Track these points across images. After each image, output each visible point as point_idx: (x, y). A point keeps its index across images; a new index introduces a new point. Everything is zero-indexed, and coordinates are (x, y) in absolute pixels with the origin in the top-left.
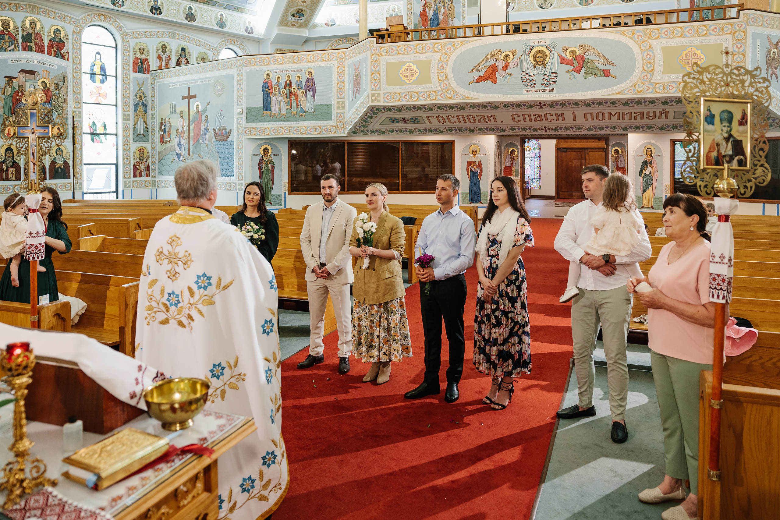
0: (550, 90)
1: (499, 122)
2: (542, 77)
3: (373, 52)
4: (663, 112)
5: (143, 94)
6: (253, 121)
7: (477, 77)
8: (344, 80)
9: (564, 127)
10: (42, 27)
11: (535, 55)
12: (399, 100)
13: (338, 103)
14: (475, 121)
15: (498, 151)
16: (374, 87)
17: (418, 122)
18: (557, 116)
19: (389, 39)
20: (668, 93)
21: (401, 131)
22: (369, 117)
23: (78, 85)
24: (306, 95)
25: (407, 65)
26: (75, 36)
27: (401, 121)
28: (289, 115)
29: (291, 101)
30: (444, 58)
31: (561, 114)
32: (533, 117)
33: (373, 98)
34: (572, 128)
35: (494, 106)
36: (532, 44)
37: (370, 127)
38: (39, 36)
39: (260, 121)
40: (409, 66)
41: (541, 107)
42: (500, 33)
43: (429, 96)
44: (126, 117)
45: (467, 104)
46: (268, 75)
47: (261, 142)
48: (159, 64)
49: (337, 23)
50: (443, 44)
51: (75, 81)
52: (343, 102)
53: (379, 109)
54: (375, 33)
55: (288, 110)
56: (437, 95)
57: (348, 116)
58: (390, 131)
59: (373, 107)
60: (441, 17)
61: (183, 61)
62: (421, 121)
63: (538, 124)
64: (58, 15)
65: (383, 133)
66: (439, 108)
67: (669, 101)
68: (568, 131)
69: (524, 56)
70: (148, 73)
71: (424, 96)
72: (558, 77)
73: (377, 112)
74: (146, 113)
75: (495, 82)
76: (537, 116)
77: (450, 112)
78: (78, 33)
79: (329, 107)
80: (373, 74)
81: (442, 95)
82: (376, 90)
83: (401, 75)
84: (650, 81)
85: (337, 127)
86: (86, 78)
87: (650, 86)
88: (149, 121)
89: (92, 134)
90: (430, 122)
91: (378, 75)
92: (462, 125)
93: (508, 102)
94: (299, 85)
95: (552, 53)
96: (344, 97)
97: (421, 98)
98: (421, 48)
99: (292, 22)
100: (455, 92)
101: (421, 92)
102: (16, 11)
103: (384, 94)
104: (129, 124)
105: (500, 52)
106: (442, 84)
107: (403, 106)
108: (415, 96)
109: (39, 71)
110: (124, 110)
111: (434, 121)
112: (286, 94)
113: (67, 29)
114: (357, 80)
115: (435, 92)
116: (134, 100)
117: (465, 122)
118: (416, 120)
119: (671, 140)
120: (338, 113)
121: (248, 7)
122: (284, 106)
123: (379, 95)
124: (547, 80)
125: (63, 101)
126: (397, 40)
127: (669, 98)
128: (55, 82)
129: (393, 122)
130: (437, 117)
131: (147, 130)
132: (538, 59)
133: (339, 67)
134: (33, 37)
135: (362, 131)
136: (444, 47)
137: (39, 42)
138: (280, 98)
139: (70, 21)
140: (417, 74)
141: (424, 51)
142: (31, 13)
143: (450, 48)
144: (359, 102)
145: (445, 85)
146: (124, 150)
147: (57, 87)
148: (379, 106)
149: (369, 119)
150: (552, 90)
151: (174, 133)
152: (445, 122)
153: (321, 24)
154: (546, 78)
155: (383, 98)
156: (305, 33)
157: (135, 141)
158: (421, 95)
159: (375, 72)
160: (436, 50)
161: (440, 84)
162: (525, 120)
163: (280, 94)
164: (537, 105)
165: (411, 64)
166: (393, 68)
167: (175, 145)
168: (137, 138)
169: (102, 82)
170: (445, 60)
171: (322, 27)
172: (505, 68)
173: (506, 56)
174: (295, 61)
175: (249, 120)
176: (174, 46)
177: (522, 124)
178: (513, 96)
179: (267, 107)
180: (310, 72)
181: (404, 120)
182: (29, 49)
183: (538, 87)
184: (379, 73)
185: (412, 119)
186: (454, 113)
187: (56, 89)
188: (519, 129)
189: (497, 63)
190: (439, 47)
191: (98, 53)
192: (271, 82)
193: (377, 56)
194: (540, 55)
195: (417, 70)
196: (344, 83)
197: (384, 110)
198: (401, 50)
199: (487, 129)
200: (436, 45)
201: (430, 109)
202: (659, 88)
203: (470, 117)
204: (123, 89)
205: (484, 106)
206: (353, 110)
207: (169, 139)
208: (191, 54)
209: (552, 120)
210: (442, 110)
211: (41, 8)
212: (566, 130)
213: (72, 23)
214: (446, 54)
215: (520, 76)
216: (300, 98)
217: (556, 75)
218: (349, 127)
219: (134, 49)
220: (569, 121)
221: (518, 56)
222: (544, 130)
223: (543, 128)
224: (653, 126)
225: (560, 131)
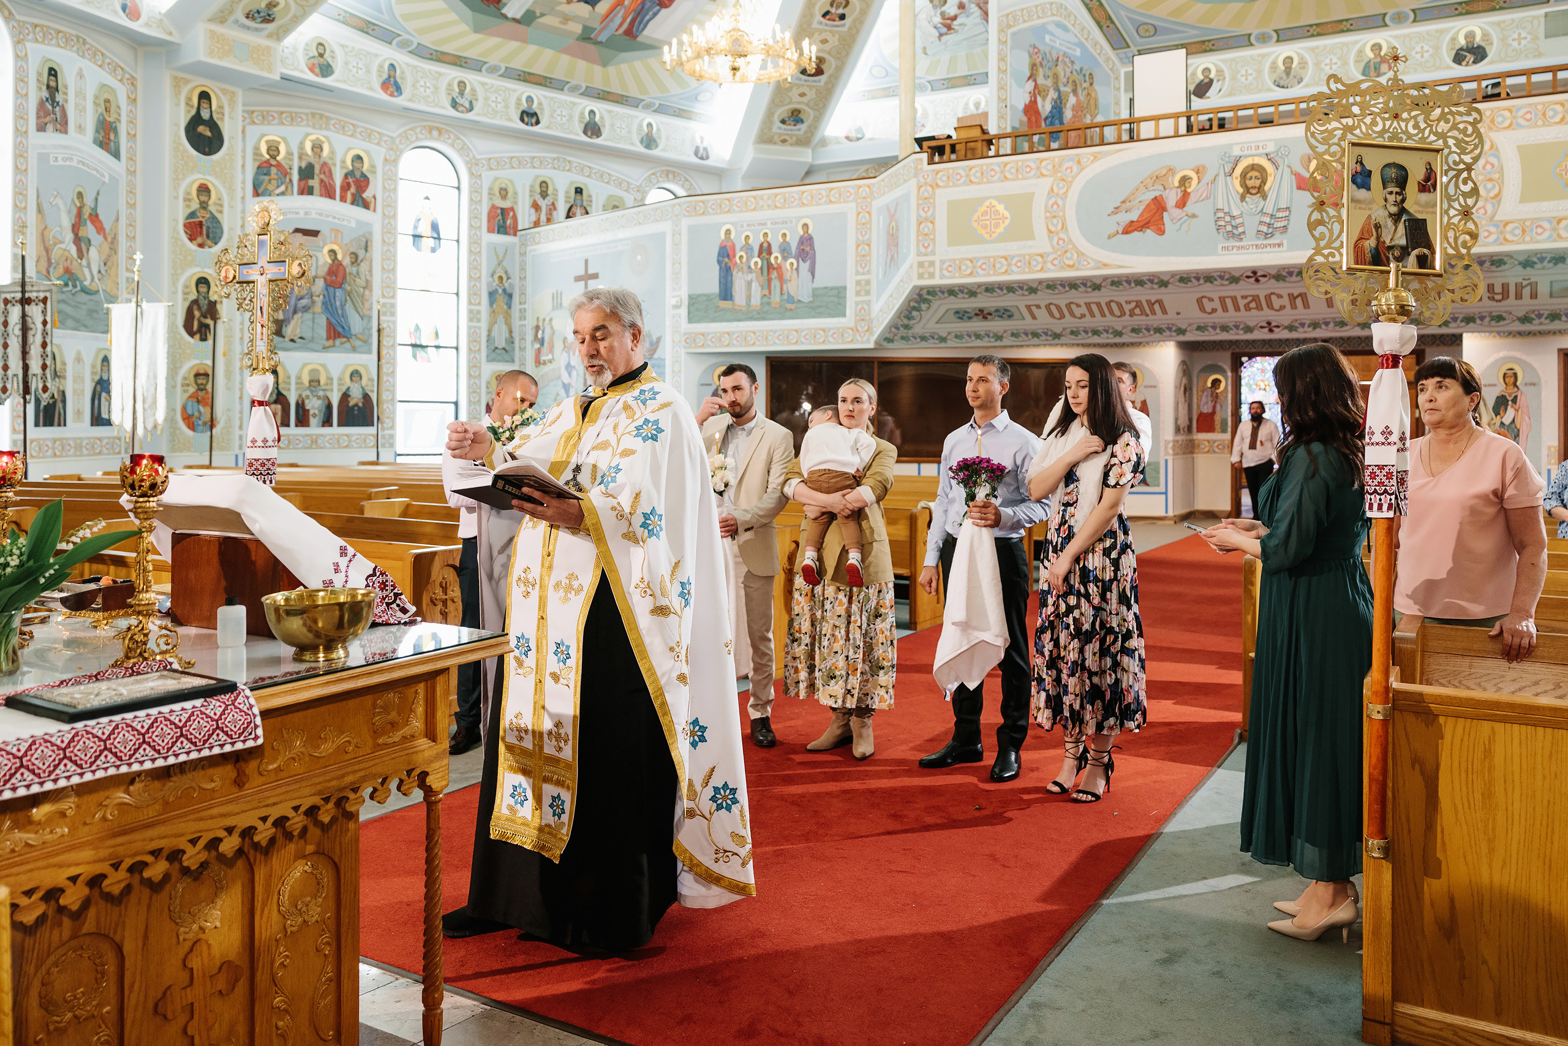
0: (1274, 245)
1: (1171, 314)
2: (1258, 218)
3: (922, 180)
4: (1525, 283)
5: (506, 272)
6: (699, 321)
7: (1123, 225)
8: (869, 239)
9: (1308, 322)
10: (332, 152)
11: (1244, 176)
12: (971, 274)
13: (858, 283)
14: (1123, 314)
15: (1184, 381)
16: (923, 250)
17: (1010, 317)
18: (1292, 298)
19: (953, 157)
20: (1532, 241)
21: (978, 336)
22: (914, 308)
23: (390, 257)
24: (797, 269)
25: (987, 203)
26: (387, 168)
27: (977, 315)
28: (766, 308)
29: (769, 281)
30: (1059, 189)
31: (1300, 295)
32: (1242, 303)
33: (921, 270)
34: (1327, 324)
35: (1160, 281)
36: (1236, 152)
37: (918, 329)
38: (326, 169)
39: (714, 320)
40: (991, 206)
41: (1257, 281)
42: (1172, 134)
43: (1029, 263)
44: (473, 316)
45: (1105, 278)
46: (728, 232)
47: (714, 360)
48: (534, 218)
49: (868, 135)
50: (1057, 160)
51: (386, 248)
52: (868, 282)
53: (932, 291)
54: (925, 144)
55: (765, 300)
56: (1045, 262)
57: (876, 307)
58: (957, 337)
59: (922, 288)
60: (1068, 114)
61: (578, 211)
62: (1017, 315)
63: (1254, 317)
64: (359, 130)
65: (943, 340)
66: (1049, 287)
67: (1535, 260)
68: (1318, 330)
69: (1221, 179)
70: (515, 235)
71: (1019, 264)
72: (1292, 218)
73: (930, 297)
74: (510, 307)
75: (1161, 232)
76: (1250, 299)
77: (1073, 296)
78: (392, 162)
79: (840, 293)
80: (920, 223)
81: (1055, 262)
82: (926, 255)
83: (975, 225)
84: (1492, 218)
85: (855, 330)
86: (404, 243)
87: (1493, 229)
88: (516, 323)
89: (414, 346)
90: (1034, 317)
91: (930, 225)
92: (1098, 322)
93: (1189, 272)
94: (785, 250)
95: (1280, 169)
96: (869, 272)
97: (1014, 268)
98: (1013, 171)
99: (780, 135)
100: (1080, 254)
101: (1013, 257)
102: (292, 124)
103: (942, 262)
104: (479, 328)
105: (1171, 171)
106: (1056, 239)
107: (979, 285)
108: (1002, 265)
109: (325, 231)
110: (470, 303)
111: (1042, 314)
112: (761, 269)
113: (375, 156)
114: (893, 239)
115: (1041, 256)
116: (489, 284)
117: (1103, 315)
118: (1005, 313)
119: (1560, 350)
120: (857, 303)
121: (698, 108)
122: (756, 291)
123: (932, 263)
124: (1269, 225)
125: (364, 285)
126: (969, 156)
127: (1536, 253)
128: (352, 250)
129: (961, 318)
130: (1048, 307)
131: (511, 341)
132: (1250, 183)
133: (859, 213)
134: (317, 170)
135: (903, 338)
136: (1060, 166)
137: (325, 179)
138: (750, 277)
139: (380, 139)
140: (1007, 222)
141: (1020, 176)
142: (314, 127)
143: (1071, 168)
144: (896, 280)
145: (1061, 242)
146: (470, 376)
147: (355, 259)
148: (933, 287)
149: (915, 313)
150: (1279, 245)
151: (558, 345)
152: (1062, 316)
153: (836, 138)
154: (1267, 220)
155: (941, 270)
156: (806, 156)
157: (490, 360)
158: (1014, 261)
159: (926, 220)
160: (1044, 172)
161: (1051, 239)
162: (1225, 309)
163: (749, 267)
164: (1248, 277)
165: (994, 203)
166: (960, 211)
167: (560, 368)
168: (494, 355)
169: (433, 250)
170: (1062, 191)
171: (839, 143)
172: (1182, 203)
173: (1184, 180)
174: (778, 205)
175: (690, 320)
176: (562, 184)
177: (1220, 317)
178: (1199, 259)
179: (726, 293)
180: (805, 225)
181: (983, 314)
182: (310, 191)
183: (1249, 240)
184: (932, 222)
185: (997, 311)
186: (1080, 297)
187: (353, 263)
188: (1214, 328)
189: (1165, 194)
190: (1050, 167)
191: (427, 198)
192: (734, 246)
193: (929, 189)
194: (1254, 174)
195: (1007, 214)
196: (869, 245)
197: (943, 293)
198: (974, 175)
199: (1148, 330)
200: (1044, 164)
201: (1033, 290)
202: (1512, 232)
203: (1113, 305)
204: (470, 263)
205: (1138, 281)
206: (885, 296)
207: (550, 357)
208: (594, 199)
209: (1282, 308)
210: (1057, 291)
211: (332, 119)
212: (1314, 329)
213: (383, 143)
214: (1063, 180)
215: (1212, 219)
216: (787, 276)
217: (1287, 213)
218: (879, 329)
219: (491, 189)
220: (1318, 310)
221: (1208, 177)
222: (1266, 330)
223: (1264, 324)
224: (1504, 315)
225: (1301, 330)
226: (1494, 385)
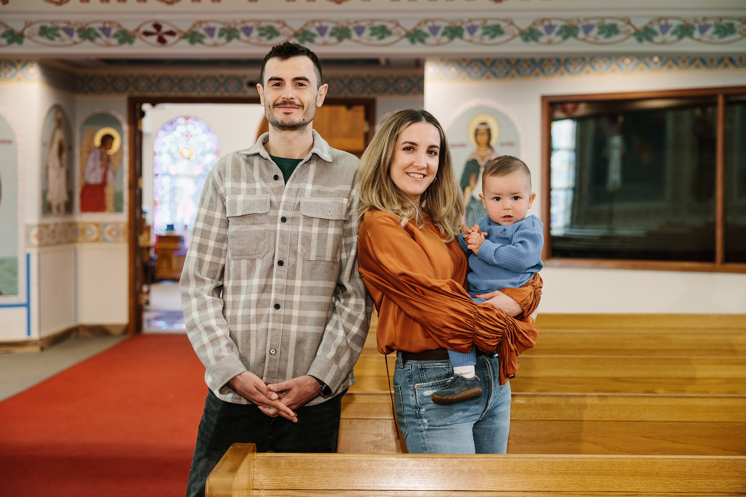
9: (217, 27)
15: (59, 135)
34: (248, 31)
119: (544, 98)
188: (69, 31)
222: (154, 39)
223: (150, 28)
224: (503, 25)
225: (208, 40)
226: (463, 145)
